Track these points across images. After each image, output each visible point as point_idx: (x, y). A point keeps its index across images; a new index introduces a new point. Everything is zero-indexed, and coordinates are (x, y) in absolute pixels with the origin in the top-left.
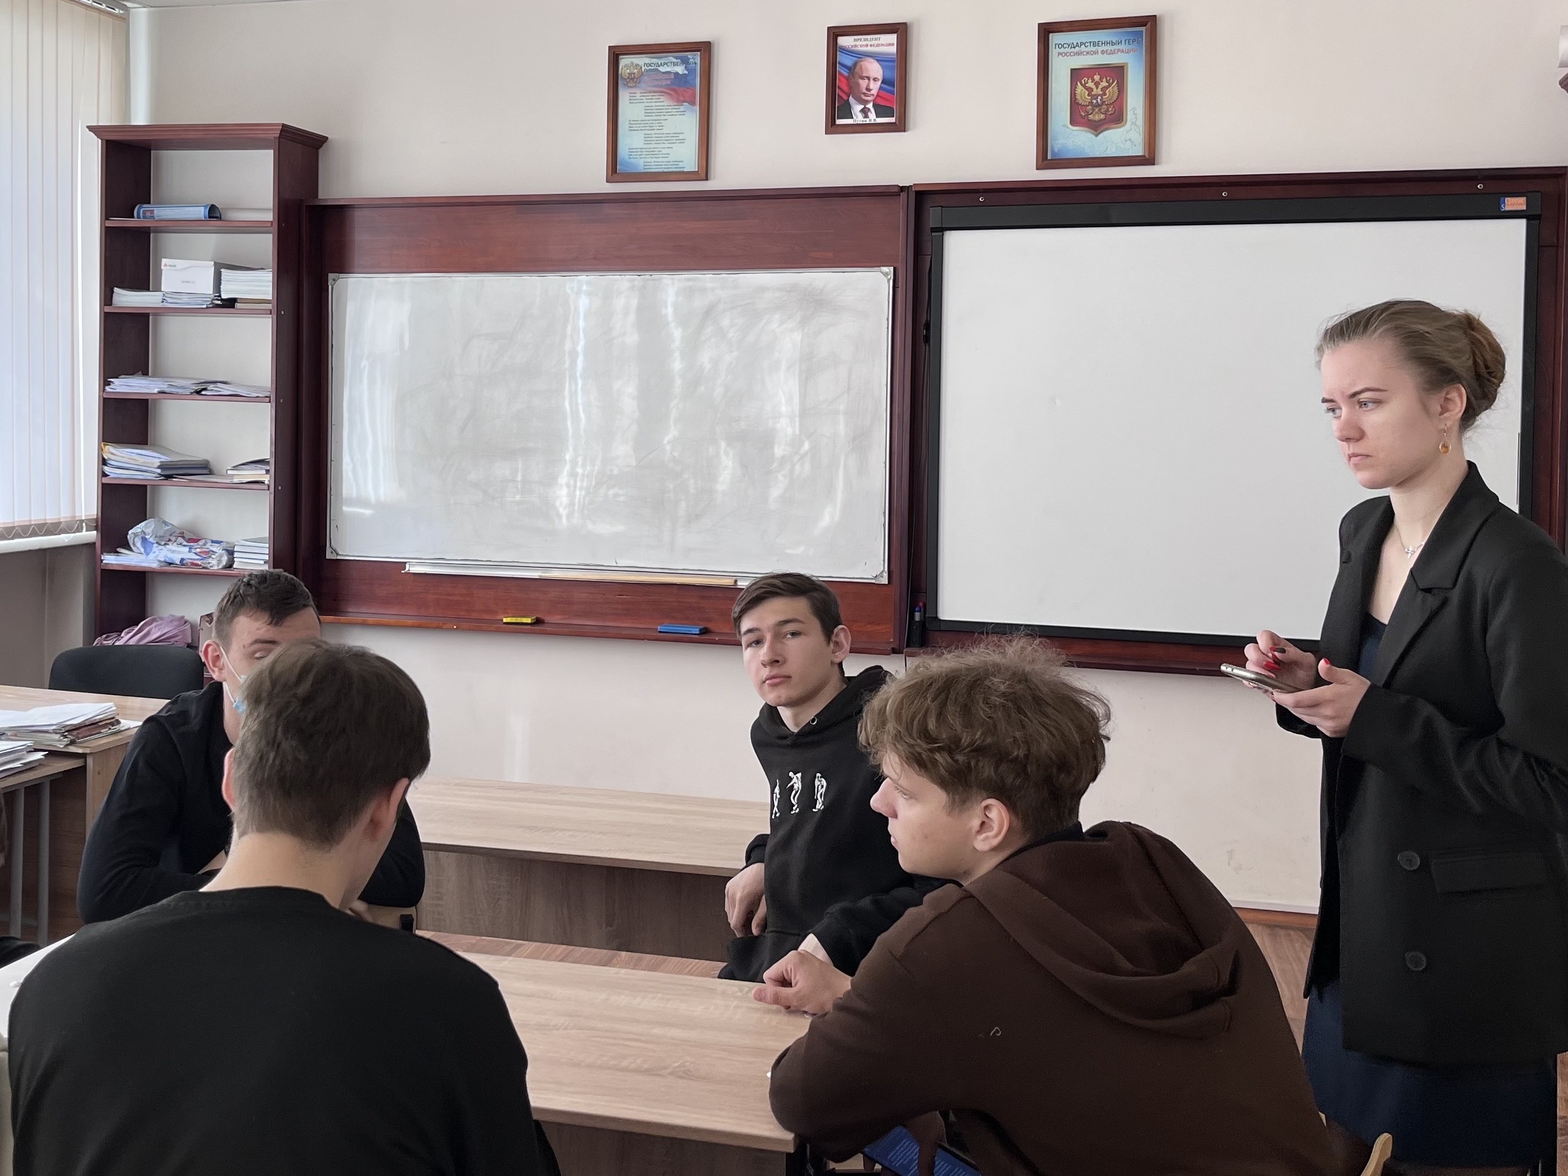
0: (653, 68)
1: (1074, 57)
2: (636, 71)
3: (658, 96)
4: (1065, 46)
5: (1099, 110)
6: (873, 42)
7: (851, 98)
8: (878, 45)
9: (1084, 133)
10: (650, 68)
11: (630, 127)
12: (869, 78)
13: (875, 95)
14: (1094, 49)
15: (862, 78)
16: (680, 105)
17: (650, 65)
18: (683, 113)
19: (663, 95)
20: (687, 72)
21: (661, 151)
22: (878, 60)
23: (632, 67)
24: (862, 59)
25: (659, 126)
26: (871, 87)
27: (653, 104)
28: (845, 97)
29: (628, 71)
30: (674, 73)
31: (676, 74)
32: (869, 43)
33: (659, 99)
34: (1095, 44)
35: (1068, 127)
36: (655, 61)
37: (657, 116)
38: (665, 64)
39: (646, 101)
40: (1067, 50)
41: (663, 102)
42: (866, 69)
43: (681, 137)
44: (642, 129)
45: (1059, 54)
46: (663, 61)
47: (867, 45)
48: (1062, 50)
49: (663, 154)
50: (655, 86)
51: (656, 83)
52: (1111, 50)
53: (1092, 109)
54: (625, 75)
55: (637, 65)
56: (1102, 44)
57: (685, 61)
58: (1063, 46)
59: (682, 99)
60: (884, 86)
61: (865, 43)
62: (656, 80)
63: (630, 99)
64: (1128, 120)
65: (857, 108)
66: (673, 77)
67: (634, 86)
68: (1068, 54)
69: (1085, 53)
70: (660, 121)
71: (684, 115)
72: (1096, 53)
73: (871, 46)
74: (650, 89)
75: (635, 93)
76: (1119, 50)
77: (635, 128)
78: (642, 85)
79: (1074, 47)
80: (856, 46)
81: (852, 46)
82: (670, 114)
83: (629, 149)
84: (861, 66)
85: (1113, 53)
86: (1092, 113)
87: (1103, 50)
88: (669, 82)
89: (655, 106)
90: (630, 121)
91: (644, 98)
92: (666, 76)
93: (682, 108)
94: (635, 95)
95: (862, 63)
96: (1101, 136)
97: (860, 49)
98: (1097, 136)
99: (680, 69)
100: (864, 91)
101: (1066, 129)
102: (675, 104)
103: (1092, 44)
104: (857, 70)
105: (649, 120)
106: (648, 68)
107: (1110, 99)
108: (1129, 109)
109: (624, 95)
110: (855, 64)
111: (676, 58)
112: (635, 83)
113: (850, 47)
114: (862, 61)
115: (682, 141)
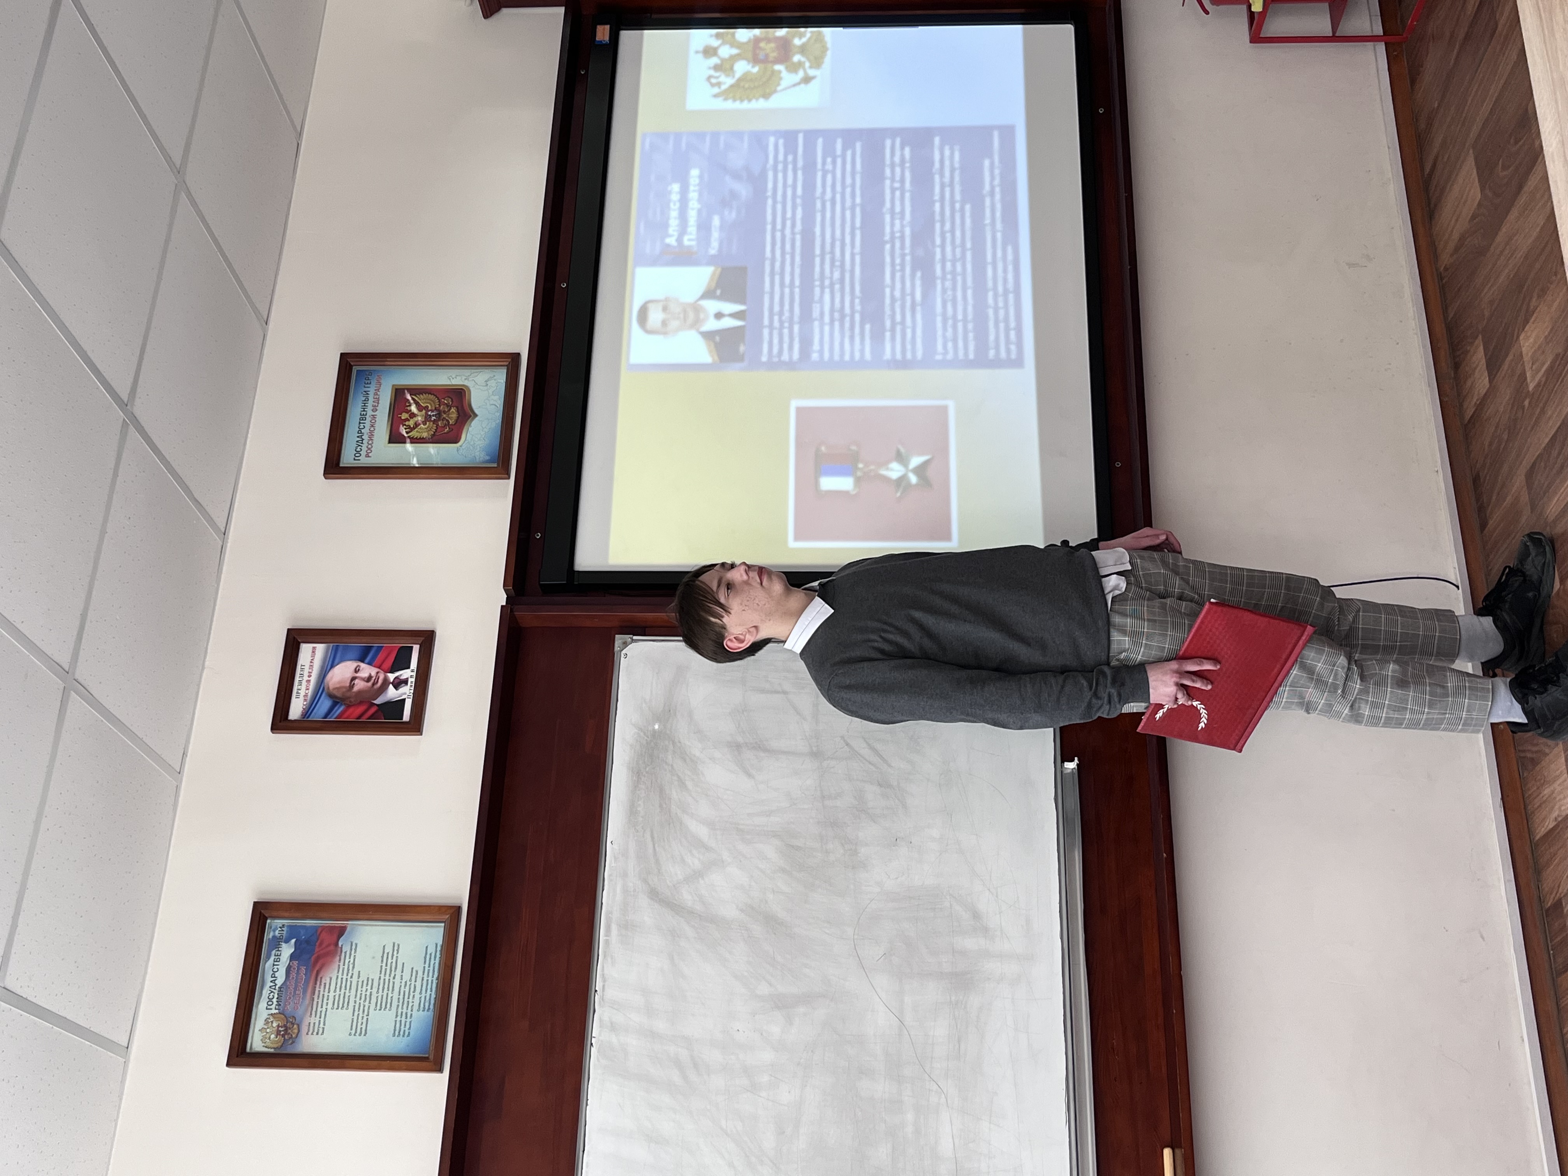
0: (276, 996)
1: (374, 441)
2: (275, 1025)
3: (320, 984)
4: (358, 449)
5: (445, 414)
6: (306, 674)
7: (375, 702)
8: (311, 667)
9: (470, 429)
10: (275, 1000)
11: (360, 1035)
12: (353, 679)
13: (377, 670)
14: (368, 419)
15: (352, 686)
16: (341, 952)
17: (270, 1000)
18: (354, 947)
19: (321, 978)
20: (293, 941)
21: (406, 982)
22: (332, 667)
23: (268, 1030)
24: (326, 689)
25: (367, 984)
26: (366, 675)
27: (332, 994)
28: (373, 710)
29: (273, 1036)
30: (290, 961)
31: (292, 957)
32: (306, 678)
33: (325, 984)
34: (363, 418)
35: (461, 446)
36: (266, 992)
37: (350, 989)
38: (273, 976)
39: (324, 1007)
40: (364, 448)
41: (331, 979)
42: (339, 682)
43: (389, 949)
44: (366, 1013)
45: (367, 456)
46: (268, 979)
47: (308, 681)
48: (363, 453)
49: (410, 980)
50: (305, 992)
51: (300, 992)
52: (374, 402)
53: (443, 420)
54: (277, 1042)
55: (267, 1022)
56: (364, 411)
57: (276, 943)
58: (358, 452)
59: (332, 947)
60: (367, 660)
61: (304, 683)
62: (295, 989)
63: (317, 1034)
64: (461, 383)
65: (392, 693)
66: (296, 963)
67: (298, 1026)
68: (370, 446)
69: (372, 429)
70: (360, 984)
71: (356, 945)
72: (374, 417)
73: (310, 676)
74: (307, 1001)
75: (310, 1023)
76: (376, 394)
77: (364, 1026)
78: (300, 1012)
79: (363, 440)
80: (306, 696)
81: (305, 700)
82: (351, 966)
83: (394, 1035)
84: (334, 689)
85: (377, 400)
86: (448, 421)
87: (372, 410)
88: (303, 969)
89: (335, 991)
90: (350, 1034)
91: (319, 1009)
92: (293, 974)
93: (346, 948)
94: (312, 1025)
95: (331, 687)
96: (476, 411)
97: (310, 693)
98: (476, 415)
99: (287, 950)
100: (370, 684)
101: (463, 447)
102: (338, 958)
103: (361, 422)
104: (339, 694)
105: (355, 1002)
106: (275, 1003)
107: (434, 403)
108: (449, 383)
109: (311, 1043)
110: (331, 696)
111: (268, 957)
112: (293, 1024)
113: (305, 703)
114: (328, 688)
115: (396, 947)
